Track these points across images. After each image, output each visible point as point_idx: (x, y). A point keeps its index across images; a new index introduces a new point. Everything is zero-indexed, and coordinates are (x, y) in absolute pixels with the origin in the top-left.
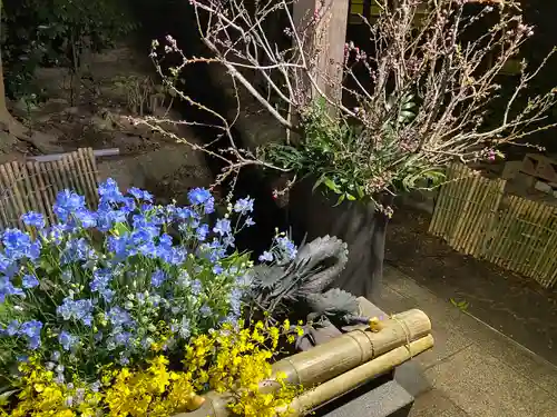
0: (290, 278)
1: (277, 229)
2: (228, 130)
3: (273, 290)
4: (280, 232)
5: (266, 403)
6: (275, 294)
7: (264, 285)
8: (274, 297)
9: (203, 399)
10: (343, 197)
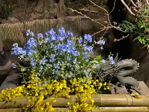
0: (112, 69)
1: (111, 53)
2: (108, 15)
3: (105, 71)
4: (111, 54)
5: (85, 106)
6: (106, 73)
7: (103, 69)
8: (105, 74)
9: (70, 97)
10: (146, 46)
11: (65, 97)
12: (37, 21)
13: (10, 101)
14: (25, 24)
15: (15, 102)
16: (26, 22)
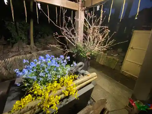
0: (75, 68)
2: (66, 47)
4: (74, 62)
7: (72, 69)
10: (83, 56)
11: (60, 89)
12: (16, 57)
13: (23, 108)
14: (5, 61)
15: (27, 107)
16: (7, 60)
